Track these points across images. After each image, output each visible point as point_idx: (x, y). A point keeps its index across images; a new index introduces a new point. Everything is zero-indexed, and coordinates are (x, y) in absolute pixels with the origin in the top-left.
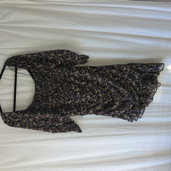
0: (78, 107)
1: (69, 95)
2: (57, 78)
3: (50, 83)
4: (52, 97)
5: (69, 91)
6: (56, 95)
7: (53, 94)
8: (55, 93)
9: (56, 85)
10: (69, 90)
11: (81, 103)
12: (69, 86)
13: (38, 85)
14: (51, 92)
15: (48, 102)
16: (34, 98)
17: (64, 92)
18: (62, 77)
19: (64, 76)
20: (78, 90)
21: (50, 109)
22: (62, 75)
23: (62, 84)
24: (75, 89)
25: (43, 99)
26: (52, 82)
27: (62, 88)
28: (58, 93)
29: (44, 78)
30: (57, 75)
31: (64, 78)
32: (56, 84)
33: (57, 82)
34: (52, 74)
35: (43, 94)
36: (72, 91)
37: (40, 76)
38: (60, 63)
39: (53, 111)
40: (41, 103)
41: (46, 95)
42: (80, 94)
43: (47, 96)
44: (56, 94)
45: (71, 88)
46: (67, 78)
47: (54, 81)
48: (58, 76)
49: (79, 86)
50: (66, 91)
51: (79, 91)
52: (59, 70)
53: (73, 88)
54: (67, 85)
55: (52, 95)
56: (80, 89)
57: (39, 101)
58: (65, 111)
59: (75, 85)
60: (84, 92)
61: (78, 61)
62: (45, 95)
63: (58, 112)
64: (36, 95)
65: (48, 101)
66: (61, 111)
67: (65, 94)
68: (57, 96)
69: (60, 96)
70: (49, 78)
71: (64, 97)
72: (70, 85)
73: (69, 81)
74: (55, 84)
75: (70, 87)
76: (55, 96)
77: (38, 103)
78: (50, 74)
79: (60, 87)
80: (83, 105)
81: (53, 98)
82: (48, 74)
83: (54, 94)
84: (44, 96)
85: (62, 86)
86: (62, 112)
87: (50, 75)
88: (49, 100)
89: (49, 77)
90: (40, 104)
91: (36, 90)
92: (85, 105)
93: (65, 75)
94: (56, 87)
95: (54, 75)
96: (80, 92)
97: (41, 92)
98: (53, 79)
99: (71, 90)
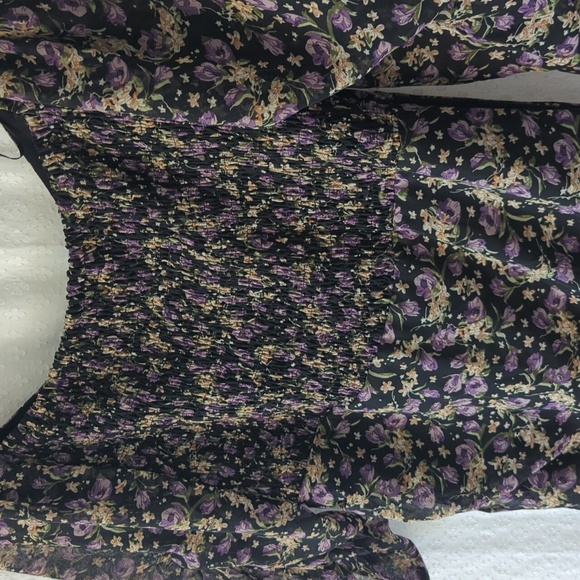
0: (444, 452)
1: (385, 369)
2: (289, 207)
3: (216, 254)
4: (230, 375)
5: (390, 335)
6: (265, 359)
7: (239, 345)
8: (257, 342)
9: (275, 277)
10: (395, 325)
11: (474, 424)
12: (402, 288)
13: (99, 263)
14: (217, 330)
15: (189, 412)
16: (56, 365)
17: (344, 340)
18: (345, 200)
19: (359, 197)
20: (476, 329)
21: (202, 451)
22: (346, 180)
23: (338, 265)
24: (452, 323)
25: (143, 382)
26: (241, 246)
27: (333, 306)
28: (284, 340)
29: (167, 205)
30: (291, 182)
31: (362, 215)
32: (278, 270)
33: (286, 251)
34: (246, 174)
35: (142, 329)
36: (416, 342)
37: (121, 190)
38: (345, 80)
39: (227, 472)
40: (120, 414)
41: (176, 346)
42: (494, 369)
43: (180, 358)
44: (265, 353)
45: (411, 309)
46: (386, 212)
47: (258, 232)
48: (308, 189)
49: (488, 297)
50: (362, 329)
51: (481, 345)
52: (324, 142)
53: (436, 314)
54: (380, 281)
55: (229, 357)
56: (497, 325)
57: (104, 390)
58: (330, 487)
59: (458, 289)
60: (527, 353)
61: (543, 50)
62: (165, 347)
63: (264, 482)
64: (74, 341)
65: (186, 407)
66: (298, 482)
67: (350, 353)
68: (279, 365)
69: (304, 369)
70: (217, 210)
71: (338, 380)
72: (408, 279)
73: (400, 246)
74: (262, 270)
75: (401, 299)
76: (258, 366)
77: (92, 408)
78: (229, 166)
79: (310, 292)
80: (487, 436)
81: (230, 383)
82: (206, 164)
83: (249, 348)
84: (157, 354)
85: (331, 282)
86: (307, 489)
87: (224, 177)
88: (193, 398)
89: (214, 200)
90: (111, 423)
91: (81, 296)
92: (503, 445)
93: (371, 188)
94: (270, 289)
95: (267, 181)
96: (491, 350)
97: (125, 316)
98: (253, 212)
99: (406, 330)
